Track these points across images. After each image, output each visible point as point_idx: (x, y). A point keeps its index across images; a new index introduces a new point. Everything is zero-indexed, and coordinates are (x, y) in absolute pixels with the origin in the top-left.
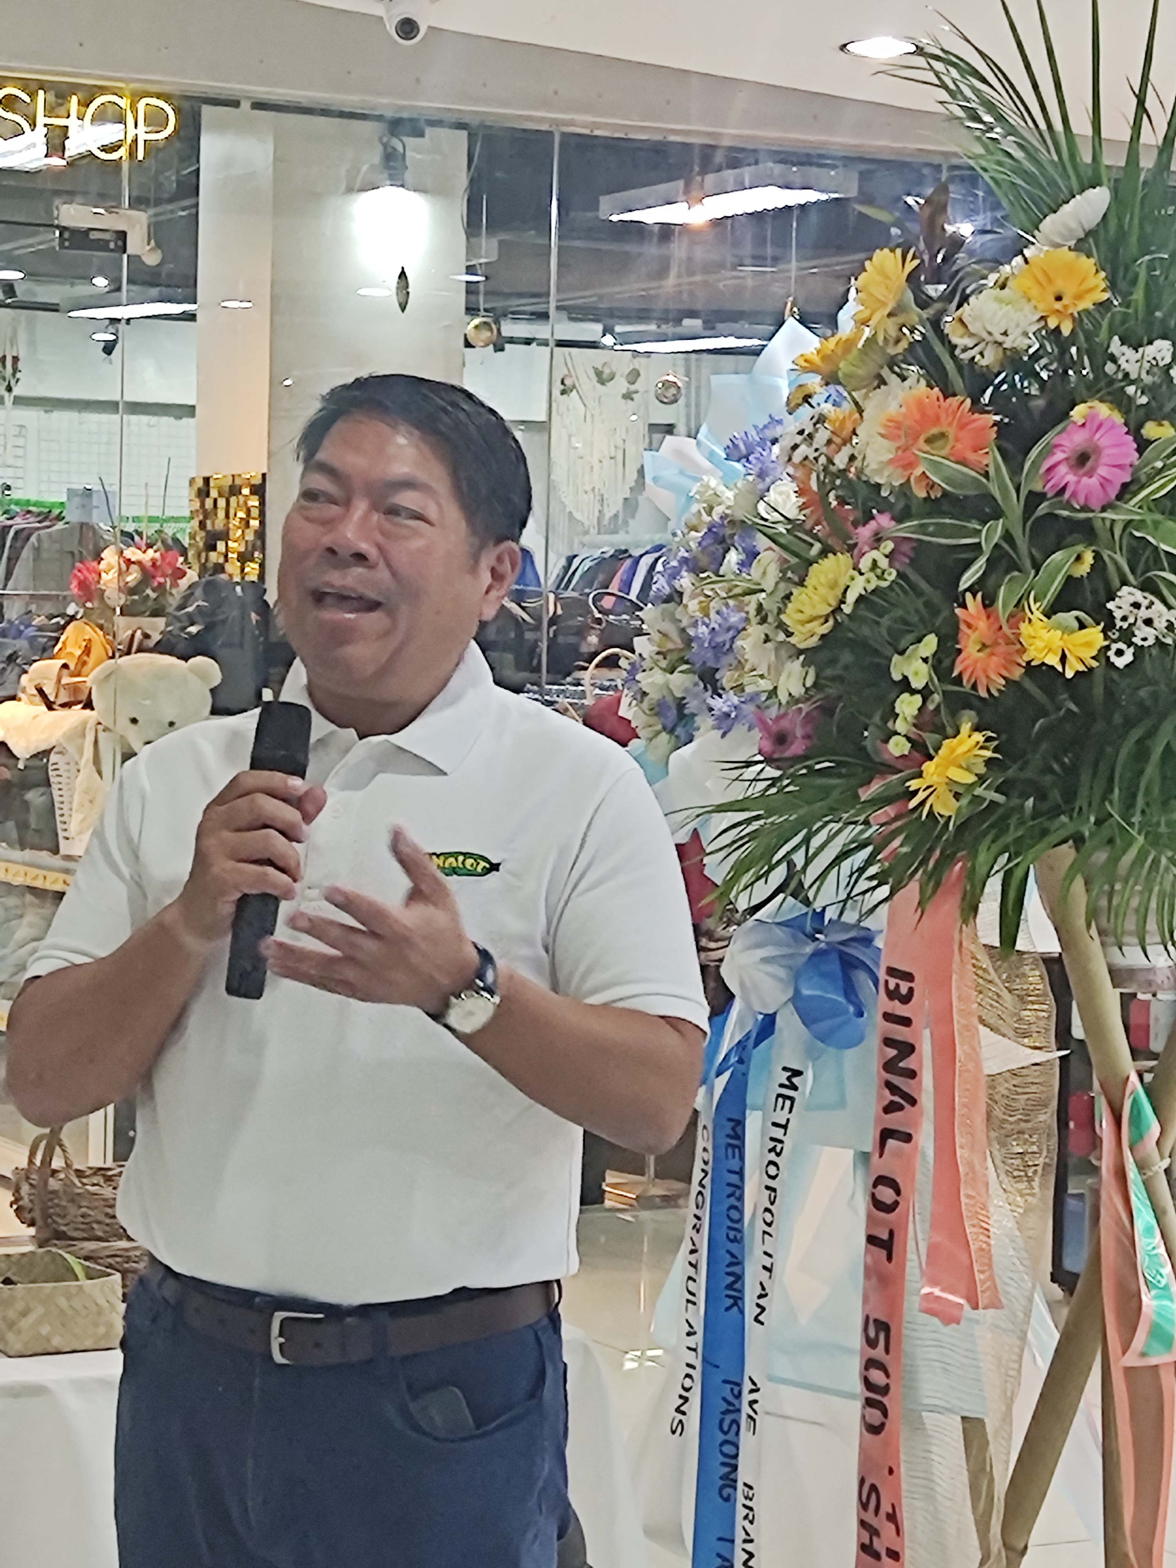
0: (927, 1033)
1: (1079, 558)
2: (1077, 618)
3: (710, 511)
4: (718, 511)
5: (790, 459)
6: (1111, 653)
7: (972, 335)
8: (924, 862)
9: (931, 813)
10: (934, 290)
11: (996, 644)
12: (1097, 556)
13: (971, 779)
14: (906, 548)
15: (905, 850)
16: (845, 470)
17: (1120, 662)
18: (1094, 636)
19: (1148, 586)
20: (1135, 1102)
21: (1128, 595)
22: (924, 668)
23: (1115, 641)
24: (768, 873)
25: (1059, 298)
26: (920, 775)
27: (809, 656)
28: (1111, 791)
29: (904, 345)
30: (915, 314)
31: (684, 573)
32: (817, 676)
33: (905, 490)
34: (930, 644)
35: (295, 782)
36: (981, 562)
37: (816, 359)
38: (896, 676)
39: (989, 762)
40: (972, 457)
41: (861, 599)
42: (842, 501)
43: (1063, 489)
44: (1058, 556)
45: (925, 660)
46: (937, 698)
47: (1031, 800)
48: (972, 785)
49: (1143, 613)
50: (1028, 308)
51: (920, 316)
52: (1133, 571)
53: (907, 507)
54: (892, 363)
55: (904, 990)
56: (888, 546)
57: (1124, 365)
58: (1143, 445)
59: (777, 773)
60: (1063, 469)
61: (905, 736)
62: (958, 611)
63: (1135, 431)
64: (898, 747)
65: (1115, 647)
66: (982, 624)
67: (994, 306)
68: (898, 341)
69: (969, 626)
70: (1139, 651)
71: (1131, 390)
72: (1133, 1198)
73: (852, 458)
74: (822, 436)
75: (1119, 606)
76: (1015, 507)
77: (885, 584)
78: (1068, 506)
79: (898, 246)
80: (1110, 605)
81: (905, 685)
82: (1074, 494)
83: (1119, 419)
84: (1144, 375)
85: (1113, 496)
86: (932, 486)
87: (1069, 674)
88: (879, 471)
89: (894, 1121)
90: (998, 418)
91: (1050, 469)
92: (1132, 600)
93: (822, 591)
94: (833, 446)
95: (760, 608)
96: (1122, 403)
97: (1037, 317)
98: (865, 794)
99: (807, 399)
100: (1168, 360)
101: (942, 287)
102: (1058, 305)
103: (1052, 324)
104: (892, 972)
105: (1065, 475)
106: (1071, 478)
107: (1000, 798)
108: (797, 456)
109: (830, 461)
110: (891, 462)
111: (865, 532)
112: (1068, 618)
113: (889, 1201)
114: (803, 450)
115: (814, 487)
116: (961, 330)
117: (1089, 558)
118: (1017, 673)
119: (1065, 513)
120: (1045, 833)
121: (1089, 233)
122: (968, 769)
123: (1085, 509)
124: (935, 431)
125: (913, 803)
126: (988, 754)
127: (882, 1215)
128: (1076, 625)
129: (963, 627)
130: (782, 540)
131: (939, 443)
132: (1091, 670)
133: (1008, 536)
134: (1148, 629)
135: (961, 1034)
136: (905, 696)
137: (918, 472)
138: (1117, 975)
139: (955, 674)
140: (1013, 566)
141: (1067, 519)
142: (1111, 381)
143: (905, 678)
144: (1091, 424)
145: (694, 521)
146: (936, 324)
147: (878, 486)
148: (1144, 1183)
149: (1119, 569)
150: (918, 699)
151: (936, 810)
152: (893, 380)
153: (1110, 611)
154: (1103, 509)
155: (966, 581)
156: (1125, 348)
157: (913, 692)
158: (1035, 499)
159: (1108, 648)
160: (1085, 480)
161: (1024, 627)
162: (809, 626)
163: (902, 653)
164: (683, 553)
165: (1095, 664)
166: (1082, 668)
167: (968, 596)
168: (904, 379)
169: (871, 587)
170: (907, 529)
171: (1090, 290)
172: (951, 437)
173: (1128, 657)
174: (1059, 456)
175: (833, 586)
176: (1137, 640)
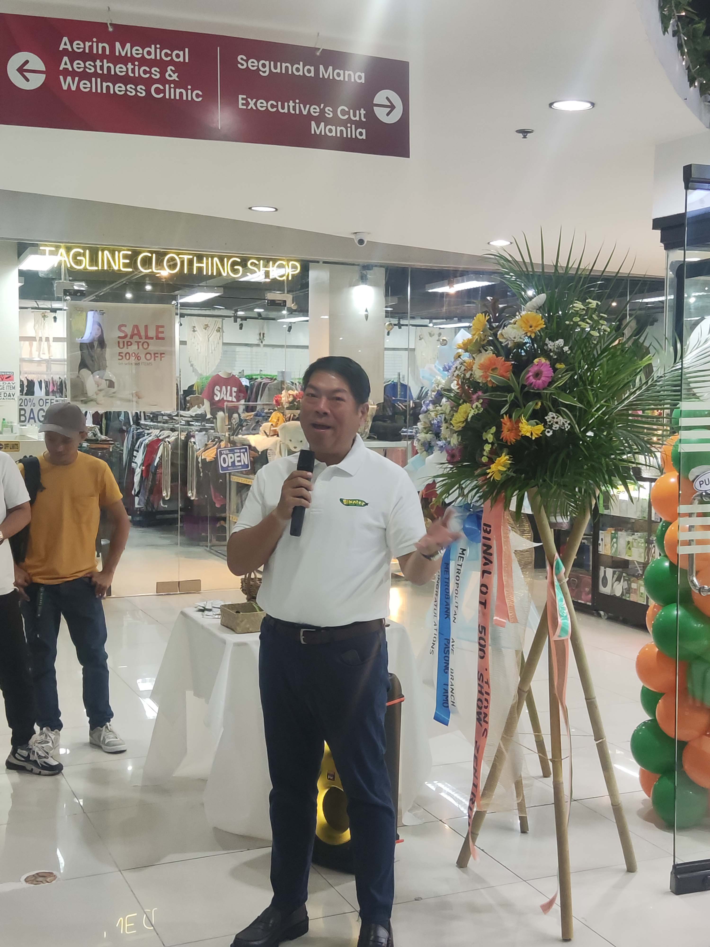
0: (495, 542)
1: (537, 404)
2: (536, 422)
3: (438, 386)
4: (440, 386)
5: (453, 375)
6: (546, 432)
7: (505, 338)
8: (493, 493)
9: (494, 479)
10: (495, 325)
11: (513, 430)
12: (542, 404)
13: (505, 469)
14: (487, 401)
15: (487, 490)
16: (469, 378)
17: (549, 435)
18: (541, 427)
19: (558, 412)
20: (558, 563)
21: (551, 415)
22: (492, 436)
23: (547, 428)
24: (448, 497)
25: (531, 327)
26: (490, 468)
27: (459, 433)
28: (546, 472)
29: (486, 341)
30: (490, 332)
31: (431, 405)
32: (462, 438)
33: (485, 384)
34: (494, 429)
35: (310, 474)
36: (508, 405)
37: (462, 345)
38: (484, 439)
39: (510, 464)
40: (505, 374)
41: (472, 417)
42: (469, 387)
43: (532, 384)
44: (531, 403)
45: (492, 434)
46: (496, 445)
47: (523, 475)
48: (506, 471)
49: (555, 420)
50: (521, 330)
51: (490, 333)
52: (554, 407)
53: (487, 389)
54: (483, 346)
55: (488, 530)
56: (481, 401)
57: (549, 347)
58: (555, 370)
59: (452, 466)
60: (531, 378)
61: (487, 457)
62: (502, 420)
63: (553, 366)
64: (484, 460)
65: (547, 430)
66: (508, 424)
67: (511, 330)
68: (484, 340)
69: (505, 424)
70: (554, 431)
71: (552, 354)
72: (556, 590)
73: (471, 374)
74: (463, 368)
75: (548, 418)
76: (518, 388)
77: (480, 412)
78: (533, 389)
79: (483, 312)
80: (546, 418)
81: (486, 441)
82: (535, 385)
83: (548, 362)
84: (555, 350)
85: (546, 385)
86: (494, 383)
87: (533, 438)
88: (479, 379)
89: (487, 568)
90: (513, 362)
91: (529, 377)
92: (552, 416)
93: (462, 414)
94: (466, 371)
95: (445, 419)
96: (548, 357)
97: (524, 333)
98: (477, 473)
99: (459, 356)
100: (562, 345)
101: (497, 324)
102: (530, 329)
103: (529, 334)
104: (485, 525)
105: (532, 380)
106: (534, 381)
107: (514, 475)
108: (456, 374)
109: (465, 375)
110: (482, 376)
111: (475, 397)
112: (533, 422)
113: (485, 591)
114: (457, 372)
115: (460, 383)
116: (502, 337)
117: (540, 404)
118: (519, 438)
119: (532, 391)
120: (528, 484)
121: (540, 307)
122: (504, 466)
123: (538, 389)
124: (494, 367)
125: (488, 477)
126: (509, 462)
127: (484, 595)
128: (535, 424)
129: (503, 425)
130: (452, 399)
131: (495, 371)
132: (540, 437)
133: (515, 397)
134: (557, 425)
135: (504, 543)
136: (487, 444)
137: (489, 379)
138: (552, 525)
139: (501, 438)
140: (519, 406)
141: (533, 392)
142: (546, 351)
143: (487, 439)
144: (540, 364)
145: (434, 389)
146: (495, 335)
147: (479, 383)
148: (560, 586)
149: (549, 406)
150: (490, 446)
151: (496, 478)
152: (483, 351)
153: (546, 420)
154: (543, 390)
155: (503, 411)
156: (550, 342)
157: (489, 443)
158: (524, 386)
159: (545, 430)
160: (538, 381)
161: (520, 425)
162: (459, 424)
163: (486, 432)
164: (430, 399)
165: (541, 435)
166: (537, 437)
167: (505, 416)
168: (486, 351)
169: (476, 413)
170: (487, 396)
171: (541, 324)
172: (499, 368)
173: (551, 433)
174: (530, 374)
175: (466, 412)
176: (553, 428)
